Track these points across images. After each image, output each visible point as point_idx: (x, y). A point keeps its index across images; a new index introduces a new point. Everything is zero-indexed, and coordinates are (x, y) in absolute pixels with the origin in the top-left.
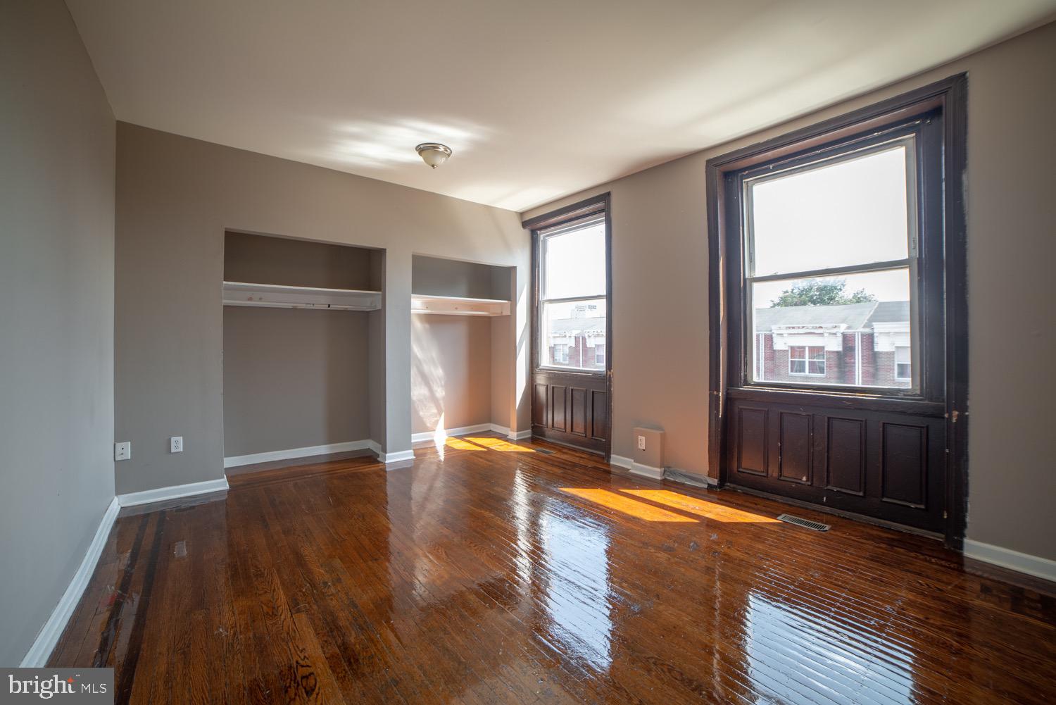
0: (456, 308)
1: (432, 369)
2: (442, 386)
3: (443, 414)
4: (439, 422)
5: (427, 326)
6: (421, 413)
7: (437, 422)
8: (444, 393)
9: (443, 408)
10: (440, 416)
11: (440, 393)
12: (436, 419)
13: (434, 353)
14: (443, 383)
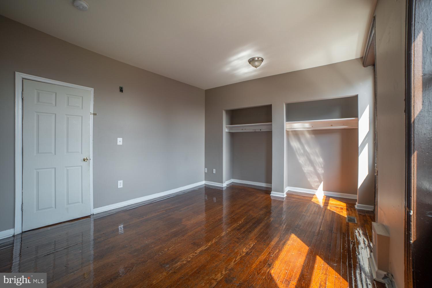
0: (332, 126)
1: (316, 158)
2: (322, 167)
3: (322, 183)
4: (320, 186)
5: (313, 136)
6: (309, 179)
7: (318, 186)
8: (323, 171)
9: (322, 179)
10: (321, 183)
11: (321, 171)
12: (317, 184)
13: (317, 150)
14: (323, 166)
